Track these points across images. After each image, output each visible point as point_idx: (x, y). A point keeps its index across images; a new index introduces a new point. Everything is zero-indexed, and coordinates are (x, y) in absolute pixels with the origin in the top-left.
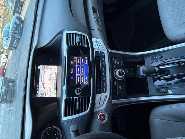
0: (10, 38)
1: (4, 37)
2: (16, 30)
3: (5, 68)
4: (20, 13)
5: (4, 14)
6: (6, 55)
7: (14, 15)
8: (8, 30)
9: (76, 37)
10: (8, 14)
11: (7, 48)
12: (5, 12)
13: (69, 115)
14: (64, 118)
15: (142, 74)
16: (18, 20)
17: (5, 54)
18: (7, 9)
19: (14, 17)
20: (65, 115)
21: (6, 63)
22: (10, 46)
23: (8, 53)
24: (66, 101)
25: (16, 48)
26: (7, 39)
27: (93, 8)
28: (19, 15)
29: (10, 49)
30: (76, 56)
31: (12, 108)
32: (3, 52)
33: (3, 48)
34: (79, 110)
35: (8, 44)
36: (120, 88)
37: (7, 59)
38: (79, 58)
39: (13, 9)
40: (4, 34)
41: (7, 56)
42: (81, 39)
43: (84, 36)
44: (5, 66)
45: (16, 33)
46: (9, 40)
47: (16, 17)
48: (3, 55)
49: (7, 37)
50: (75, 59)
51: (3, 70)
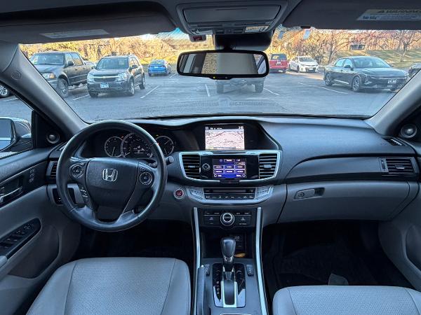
0: (350, 72)
1: (352, 60)
2: (370, 80)
3: (287, 72)
6: (314, 69)
8: (371, 65)
9: (272, 164)
11: (328, 68)
13: (183, 159)
14: (180, 154)
15: (225, 241)
17: (317, 67)
19: (405, 73)
20: (183, 156)
21: (297, 71)
22: (333, 73)
24: (198, 156)
25: (330, 85)
26: (348, 67)
27: (323, 189)
29: (327, 74)
30: (247, 165)
31: (209, 95)
34: (187, 168)
35: (337, 70)
36: (211, 219)
37: (306, 72)
38: (243, 168)
40: (360, 60)
41: (313, 72)
42: (268, 170)
43: (273, 174)
44: (291, 70)
45: (363, 82)
46: (346, 71)
47: (404, 77)
48: (315, 63)
49: (351, 65)
50: (243, 164)
51: (281, 69)
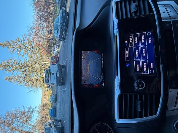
0: (60, 30)
1: (55, 30)
2: (63, 23)
4: (65, 7)
5: (54, 10)
7: (61, 9)
8: (57, 23)
10: (57, 10)
11: (58, 40)
12: (54, 9)
13: (125, 118)
14: (119, 121)
16: (64, 13)
17: (57, 45)
18: (55, 6)
19: (61, 11)
21: (58, 53)
22: (60, 37)
23: (59, 43)
26: (57, 32)
28: (65, 9)
29: (60, 40)
30: (132, 32)
31: (65, 89)
32: (55, 44)
33: (56, 40)
37: (59, 49)
39: (60, 4)
40: (55, 27)
44: (58, 55)
45: (63, 25)
46: (59, 32)
47: (63, 11)
49: (57, 30)
